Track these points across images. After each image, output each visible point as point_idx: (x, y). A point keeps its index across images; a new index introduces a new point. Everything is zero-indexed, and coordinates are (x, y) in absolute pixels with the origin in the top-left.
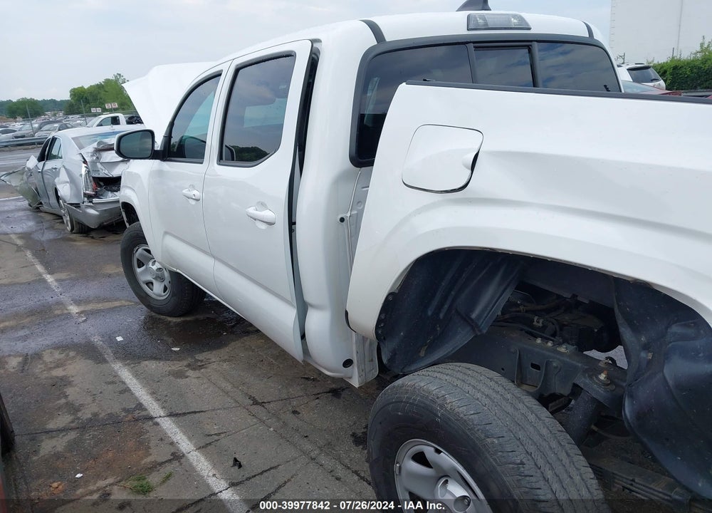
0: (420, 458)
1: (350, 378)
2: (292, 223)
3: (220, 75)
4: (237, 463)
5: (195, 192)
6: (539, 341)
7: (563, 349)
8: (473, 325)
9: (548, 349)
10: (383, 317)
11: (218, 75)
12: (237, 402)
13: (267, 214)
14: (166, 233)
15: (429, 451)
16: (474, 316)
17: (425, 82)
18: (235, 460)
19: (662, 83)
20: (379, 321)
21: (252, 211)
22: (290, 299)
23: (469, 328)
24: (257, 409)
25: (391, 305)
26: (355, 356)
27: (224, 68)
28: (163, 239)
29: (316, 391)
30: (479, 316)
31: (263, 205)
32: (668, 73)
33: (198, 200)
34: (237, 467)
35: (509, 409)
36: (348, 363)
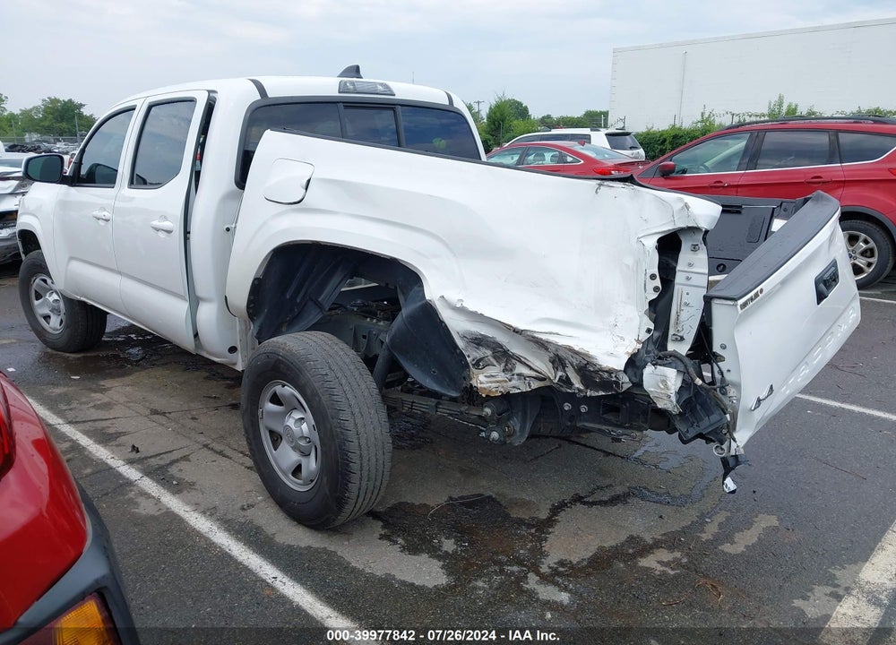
0: (276, 399)
1: (235, 364)
2: (187, 233)
3: (134, 109)
4: (135, 449)
5: (106, 213)
6: (368, 319)
7: (382, 323)
8: (319, 306)
9: (373, 324)
10: (252, 298)
11: (133, 109)
12: (137, 412)
13: (167, 224)
14: (72, 258)
15: (278, 389)
16: (320, 300)
17: (284, 130)
18: (134, 446)
19: (641, 151)
20: (250, 302)
21: (156, 223)
22: (183, 294)
23: (319, 310)
24: (156, 417)
25: (257, 287)
26: (239, 343)
27: (138, 103)
28: (67, 265)
29: (216, 405)
30: (324, 299)
31: (165, 218)
32: (667, 142)
33: (107, 220)
34: (134, 453)
35: (327, 348)
36: (233, 350)
